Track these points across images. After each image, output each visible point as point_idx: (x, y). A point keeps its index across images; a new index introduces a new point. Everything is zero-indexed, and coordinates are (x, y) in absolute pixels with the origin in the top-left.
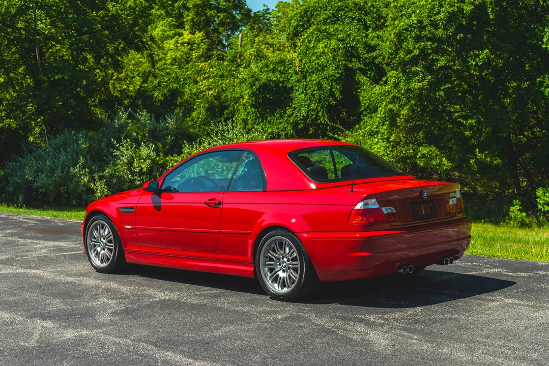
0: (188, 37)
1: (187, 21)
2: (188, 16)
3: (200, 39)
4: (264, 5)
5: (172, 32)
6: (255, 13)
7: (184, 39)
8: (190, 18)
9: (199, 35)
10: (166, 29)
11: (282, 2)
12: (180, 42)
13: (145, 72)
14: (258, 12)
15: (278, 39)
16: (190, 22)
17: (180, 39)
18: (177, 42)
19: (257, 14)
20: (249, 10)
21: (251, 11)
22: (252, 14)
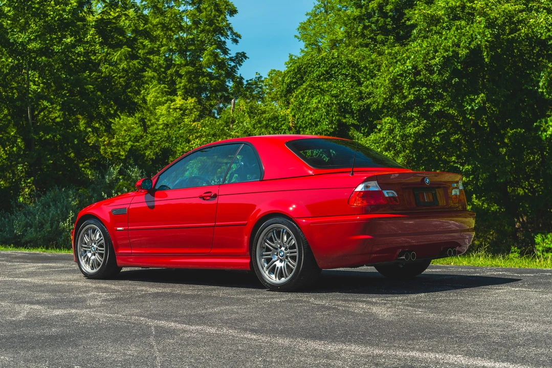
0: (181, 103)
1: (180, 88)
2: (181, 83)
3: (192, 105)
4: (257, 73)
5: (164, 98)
6: (247, 81)
7: (176, 104)
8: (182, 84)
9: (191, 101)
10: (158, 95)
11: (274, 70)
12: (172, 107)
13: (136, 136)
14: (250, 80)
16: (183, 89)
17: (172, 104)
18: (169, 107)
19: (249, 82)
20: (242, 78)
21: (244, 79)
22: (245, 82)
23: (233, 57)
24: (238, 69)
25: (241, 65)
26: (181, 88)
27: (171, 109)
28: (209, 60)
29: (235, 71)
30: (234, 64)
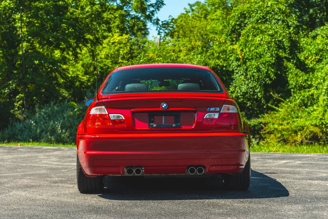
0: (119, 38)
1: (113, 27)
2: (114, 22)
3: (127, 40)
4: (170, 16)
6: (162, 22)
7: (114, 39)
8: (116, 24)
9: (125, 37)
12: (112, 41)
13: (87, 64)
14: (164, 21)
15: (183, 41)
17: (112, 39)
18: (109, 41)
19: (164, 22)
20: (158, 20)
21: (160, 21)
22: (160, 23)
23: (153, 4)
24: (157, 13)
25: (159, 10)
26: (115, 27)
27: (110, 42)
28: (137, 6)
29: (154, 14)
30: (154, 9)
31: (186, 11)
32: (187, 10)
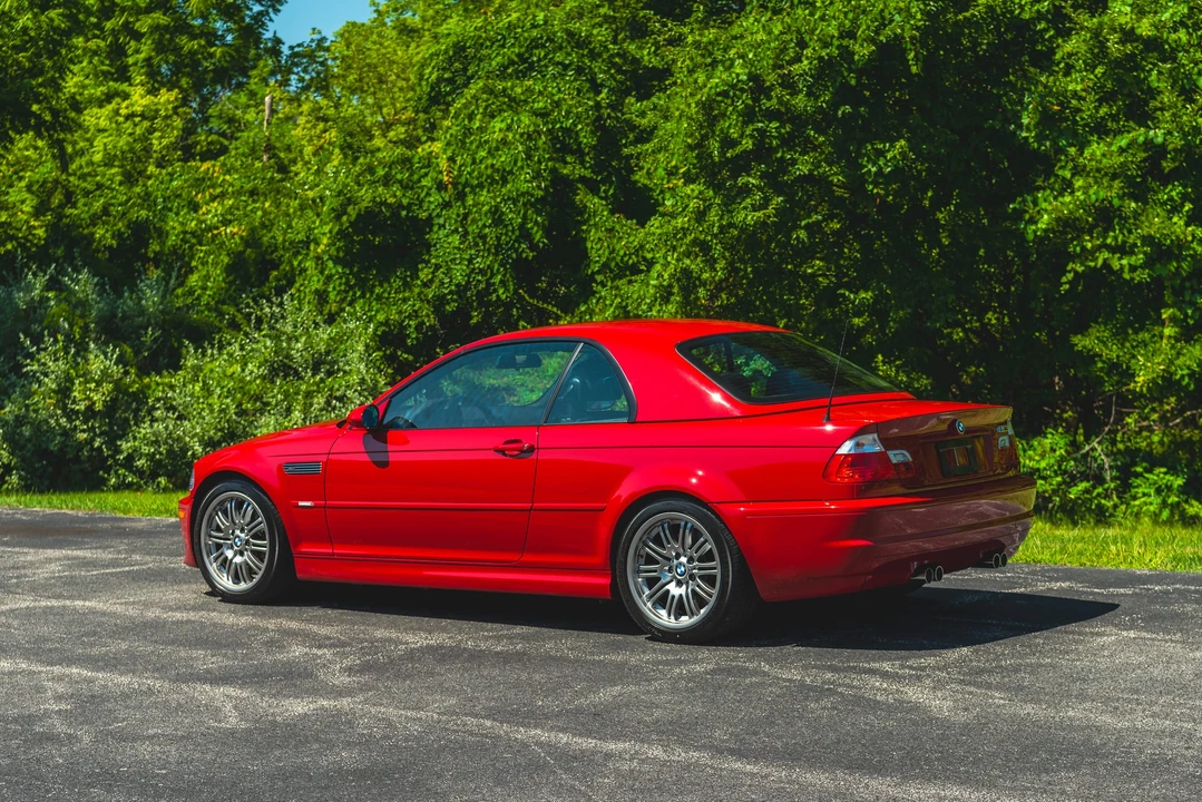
0: (144, 102)
1: (135, 64)
2: (137, 51)
3: (170, 106)
4: (314, 29)
5: (102, 88)
6: (291, 48)
7: (133, 105)
8: (142, 56)
9: (167, 97)
10: (87, 82)
11: (354, 24)
12: (123, 112)
13: (45, 182)
14: (299, 45)
16: (143, 67)
17: (124, 105)
18: (117, 112)
19: (296, 49)
20: (278, 41)
21: (283, 44)
22: (286, 51)
24: (271, 20)
25: (279, 11)
26: (140, 65)
27: (120, 115)
29: (264, 24)
30: (262, 8)
31: (377, 11)
32: (380, 8)
